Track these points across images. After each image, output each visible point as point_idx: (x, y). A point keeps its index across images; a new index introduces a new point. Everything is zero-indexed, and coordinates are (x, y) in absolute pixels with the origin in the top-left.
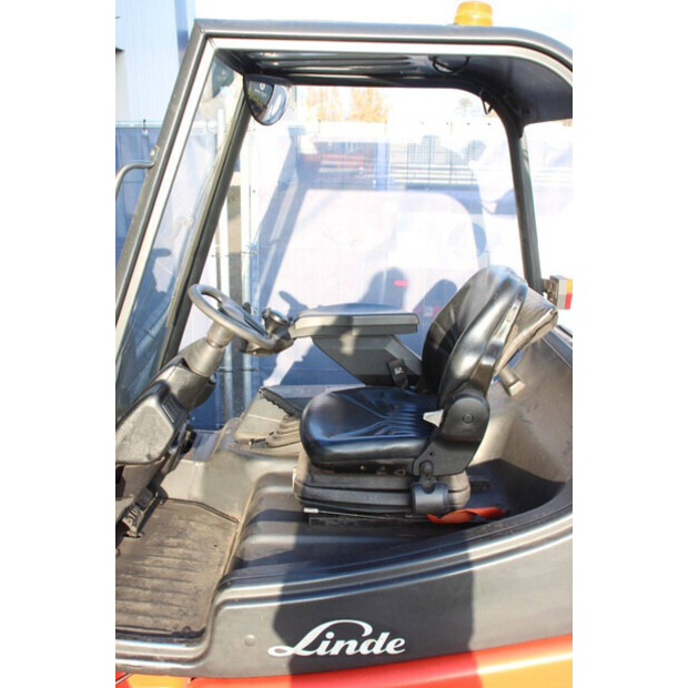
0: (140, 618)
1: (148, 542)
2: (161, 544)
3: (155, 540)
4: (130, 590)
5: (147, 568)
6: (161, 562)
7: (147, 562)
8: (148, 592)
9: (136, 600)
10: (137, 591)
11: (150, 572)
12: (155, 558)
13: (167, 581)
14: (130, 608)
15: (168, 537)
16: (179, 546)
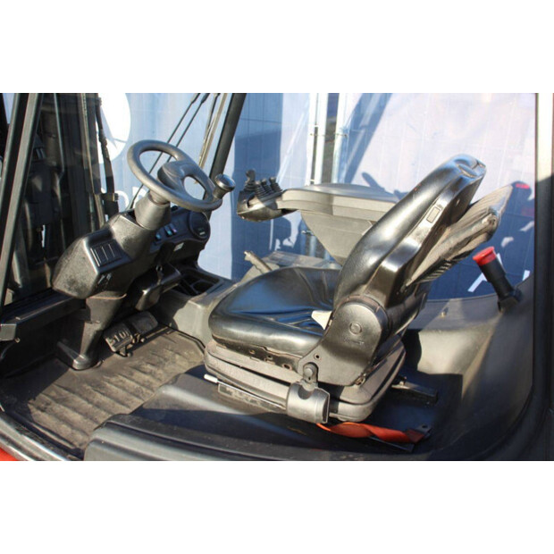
0: (64, 426)
1: (129, 363)
2: (138, 368)
3: (136, 362)
4: (78, 399)
5: (108, 385)
6: (124, 382)
7: (113, 379)
8: (90, 406)
9: (75, 409)
10: (84, 402)
11: (107, 388)
12: (121, 378)
13: (112, 401)
14: (65, 415)
15: (148, 363)
16: (150, 373)
